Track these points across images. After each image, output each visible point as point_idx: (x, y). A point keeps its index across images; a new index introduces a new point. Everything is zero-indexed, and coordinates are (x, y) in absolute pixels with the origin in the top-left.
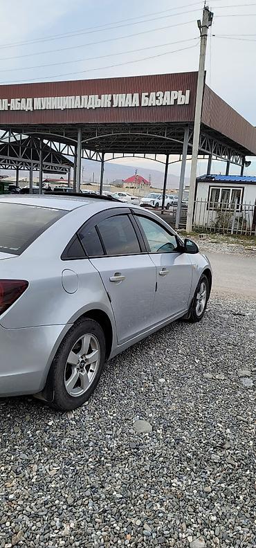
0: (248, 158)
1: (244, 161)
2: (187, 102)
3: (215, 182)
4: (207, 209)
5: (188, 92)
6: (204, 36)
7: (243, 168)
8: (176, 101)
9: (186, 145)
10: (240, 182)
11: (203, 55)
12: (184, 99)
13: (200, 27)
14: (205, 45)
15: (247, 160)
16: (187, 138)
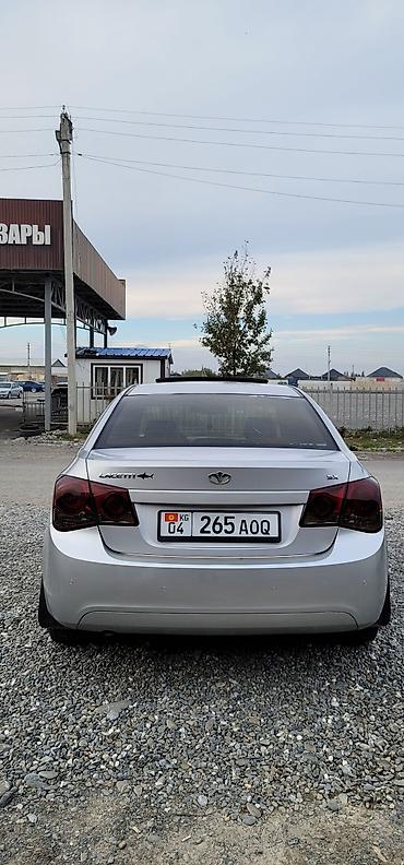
0: (111, 323)
1: (107, 327)
2: (48, 243)
3: (100, 357)
4: (92, 398)
5: (48, 227)
6: (65, 154)
7: (106, 336)
8: (29, 239)
9: (49, 304)
10: (137, 358)
11: (67, 179)
12: (43, 238)
13: (59, 141)
14: (68, 166)
15: (110, 325)
16: (49, 294)
